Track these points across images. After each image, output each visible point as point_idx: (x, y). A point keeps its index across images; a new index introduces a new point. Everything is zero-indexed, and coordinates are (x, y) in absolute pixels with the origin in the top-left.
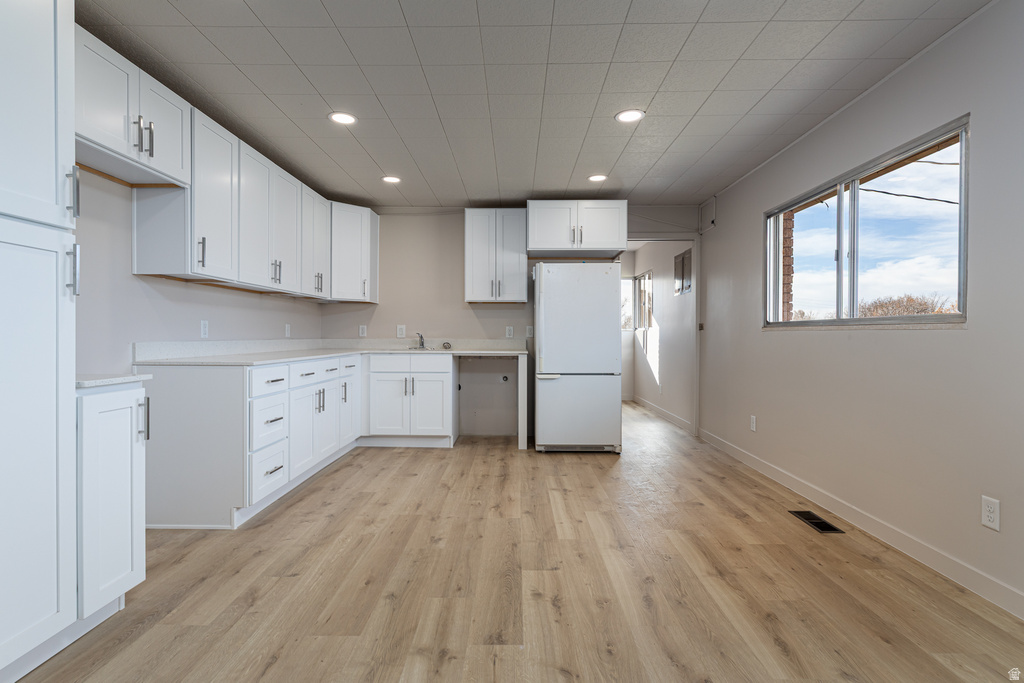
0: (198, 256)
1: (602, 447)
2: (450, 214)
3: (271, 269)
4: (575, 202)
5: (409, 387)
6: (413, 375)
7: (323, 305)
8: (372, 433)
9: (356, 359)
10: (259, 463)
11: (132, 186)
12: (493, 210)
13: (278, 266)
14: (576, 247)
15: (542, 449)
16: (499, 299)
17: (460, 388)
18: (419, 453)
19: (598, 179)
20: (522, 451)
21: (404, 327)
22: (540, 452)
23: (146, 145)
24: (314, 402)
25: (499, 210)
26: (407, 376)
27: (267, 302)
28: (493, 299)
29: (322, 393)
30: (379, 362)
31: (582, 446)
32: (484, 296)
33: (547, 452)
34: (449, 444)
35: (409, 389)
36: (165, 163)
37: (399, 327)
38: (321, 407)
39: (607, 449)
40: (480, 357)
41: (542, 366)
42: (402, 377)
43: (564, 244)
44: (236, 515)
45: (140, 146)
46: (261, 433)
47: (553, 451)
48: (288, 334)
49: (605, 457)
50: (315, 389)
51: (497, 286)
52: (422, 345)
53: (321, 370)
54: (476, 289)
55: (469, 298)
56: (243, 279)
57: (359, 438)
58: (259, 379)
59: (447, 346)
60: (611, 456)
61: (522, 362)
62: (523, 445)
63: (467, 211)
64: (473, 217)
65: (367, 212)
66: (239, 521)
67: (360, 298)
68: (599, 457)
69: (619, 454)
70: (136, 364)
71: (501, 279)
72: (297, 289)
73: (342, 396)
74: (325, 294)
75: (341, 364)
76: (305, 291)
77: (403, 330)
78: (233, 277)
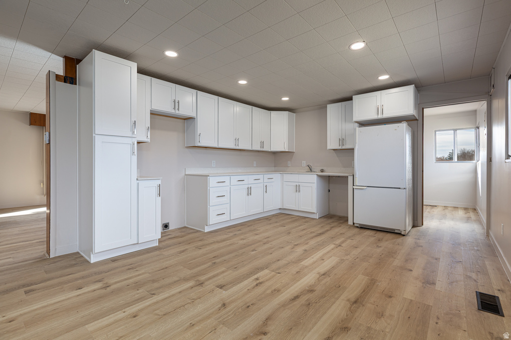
0: (198, 140)
1: (394, 230)
2: (321, 108)
3: (234, 141)
4: (380, 91)
5: (298, 189)
6: (300, 183)
7: (274, 153)
8: (284, 208)
9: (277, 177)
10: (213, 211)
11: (185, 119)
12: (340, 103)
13: (237, 140)
14: (380, 116)
15: (358, 225)
16: (344, 147)
17: (329, 191)
18: (301, 219)
20: (351, 226)
21: (305, 162)
22: (358, 227)
23: (177, 107)
24: (244, 192)
25: (343, 103)
26: (298, 184)
28: (340, 148)
29: (249, 189)
30: (288, 177)
31: (381, 228)
32: (337, 147)
33: (361, 228)
34: (317, 216)
35: (298, 190)
36: (184, 111)
37: (303, 162)
38: (249, 193)
39: (396, 231)
40: (339, 177)
41: (357, 183)
42: (295, 184)
43: (373, 116)
44: (206, 227)
45: (174, 108)
46: (213, 200)
47: (363, 227)
48: (255, 165)
49: (393, 236)
50: (247, 186)
51: (342, 141)
52: (311, 170)
53: (249, 179)
54: (332, 143)
55: (329, 147)
56: (220, 146)
57: (280, 209)
58: (212, 182)
59: (322, 171)
60: (398, 236)
61: (350, 179)
62: (350, 222)
63: (328, 105)
64: (331, 108)
65: (286, 113)
66: (207, 230)
67: (283, 150)
68: (389, 235)
69: (404, 235)
70: (186, 175)
71: (344, 137)
72: (250, 148)
73: (265, 190)
74: (265, 149)
75: (264, 178)
76: (254, 148)
77: (304, 163)
78: (216, 145)
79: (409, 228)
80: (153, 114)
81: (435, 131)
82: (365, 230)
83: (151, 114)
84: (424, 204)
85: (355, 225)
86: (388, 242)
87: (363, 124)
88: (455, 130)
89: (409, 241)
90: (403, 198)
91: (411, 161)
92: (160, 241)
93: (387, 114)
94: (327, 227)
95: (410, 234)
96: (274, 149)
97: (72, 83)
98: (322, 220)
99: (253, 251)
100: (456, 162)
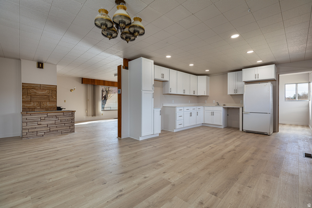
0: (170, 91)
2: (224, 74)
3: (183, 91)
4: (257, 67)
5: (213, 114)
7: (198, 96)
8: (205, 123)
9: (201, 107)
10: (178, 123)
11: (163, 81)
12: (235, 72)
13: (184, 90)
14: (257, 79)
15: (245, 131)
16: (236, 94)
17: (228, 115)
18: (214, 128)
19: (260, 62)
20: (241, 131)
22: (245, 132)
23: (163, 77)
24: (189, 115)
25: (237, 72)
26: (213, 112)
27: (184, 96)
28: (235, 94)
29: (191, 113)
30: (206, 108)
31: (257, 132)
32: (233, 93)
33: (247, 132)
34: (223, 127)
38: (191, 116)
39: (265, 133)
40: (233, 108)
41: (245, 110)
42: (211, 111)
43: (253, 79)
44: (174, 130)
46: (178, 118)
47: (248, 132)
48: (189, 102)
49: (263, 135)
50: (190, 112)
51: (236, 91)
52: (218, 105)
53: (191, 109)
54: (230, 92)
55: (229, 93)
56: (178, 93)
57: (202, 124)
58: (178, 109)
59: (224, 105)
60: (266, 135)
61: (241, 109)
62: (241, 129)
63: (228, 73)
64: (230, 75)
65: (205, 77)
66: (175, 131)
67: (204, 95)
68: (261, 135)
69: (269, 135)
70: (163, 107)
71: (237, 89)
72: (189, 94)
73: (197, 114)
74: (196, 94)
75: (197, 108)
76: (191, 94)
77: (214, 101)
78: (176, 93)
79: (271, 132)
80: (155, 80)
81: (285, 84)
82: (249, 133)
83: (154, 80)
84: (279, 123)
85: (244, 131)
86: (262, 138)
87: (247, 83)
88: (297, 84)
89: (272, 137)
90: (268, 118)
91: (272, 100)
92: (160, 134)
93: (260, 78)
94: (230, 132)
95: (272, 135)
96: (199, 95)
97: (127, 69)
98: (225, 129)
99: (201, 138)
100: (297, 101)
